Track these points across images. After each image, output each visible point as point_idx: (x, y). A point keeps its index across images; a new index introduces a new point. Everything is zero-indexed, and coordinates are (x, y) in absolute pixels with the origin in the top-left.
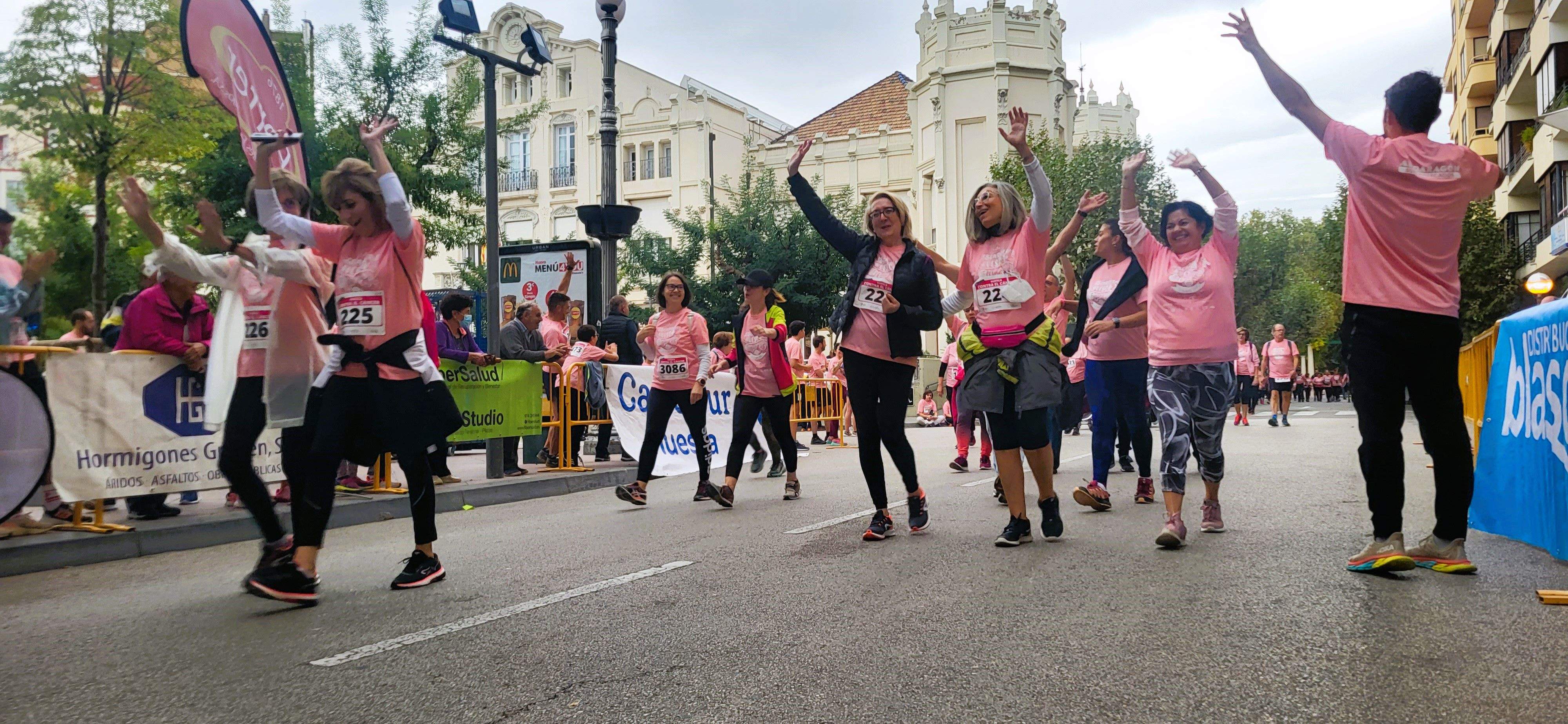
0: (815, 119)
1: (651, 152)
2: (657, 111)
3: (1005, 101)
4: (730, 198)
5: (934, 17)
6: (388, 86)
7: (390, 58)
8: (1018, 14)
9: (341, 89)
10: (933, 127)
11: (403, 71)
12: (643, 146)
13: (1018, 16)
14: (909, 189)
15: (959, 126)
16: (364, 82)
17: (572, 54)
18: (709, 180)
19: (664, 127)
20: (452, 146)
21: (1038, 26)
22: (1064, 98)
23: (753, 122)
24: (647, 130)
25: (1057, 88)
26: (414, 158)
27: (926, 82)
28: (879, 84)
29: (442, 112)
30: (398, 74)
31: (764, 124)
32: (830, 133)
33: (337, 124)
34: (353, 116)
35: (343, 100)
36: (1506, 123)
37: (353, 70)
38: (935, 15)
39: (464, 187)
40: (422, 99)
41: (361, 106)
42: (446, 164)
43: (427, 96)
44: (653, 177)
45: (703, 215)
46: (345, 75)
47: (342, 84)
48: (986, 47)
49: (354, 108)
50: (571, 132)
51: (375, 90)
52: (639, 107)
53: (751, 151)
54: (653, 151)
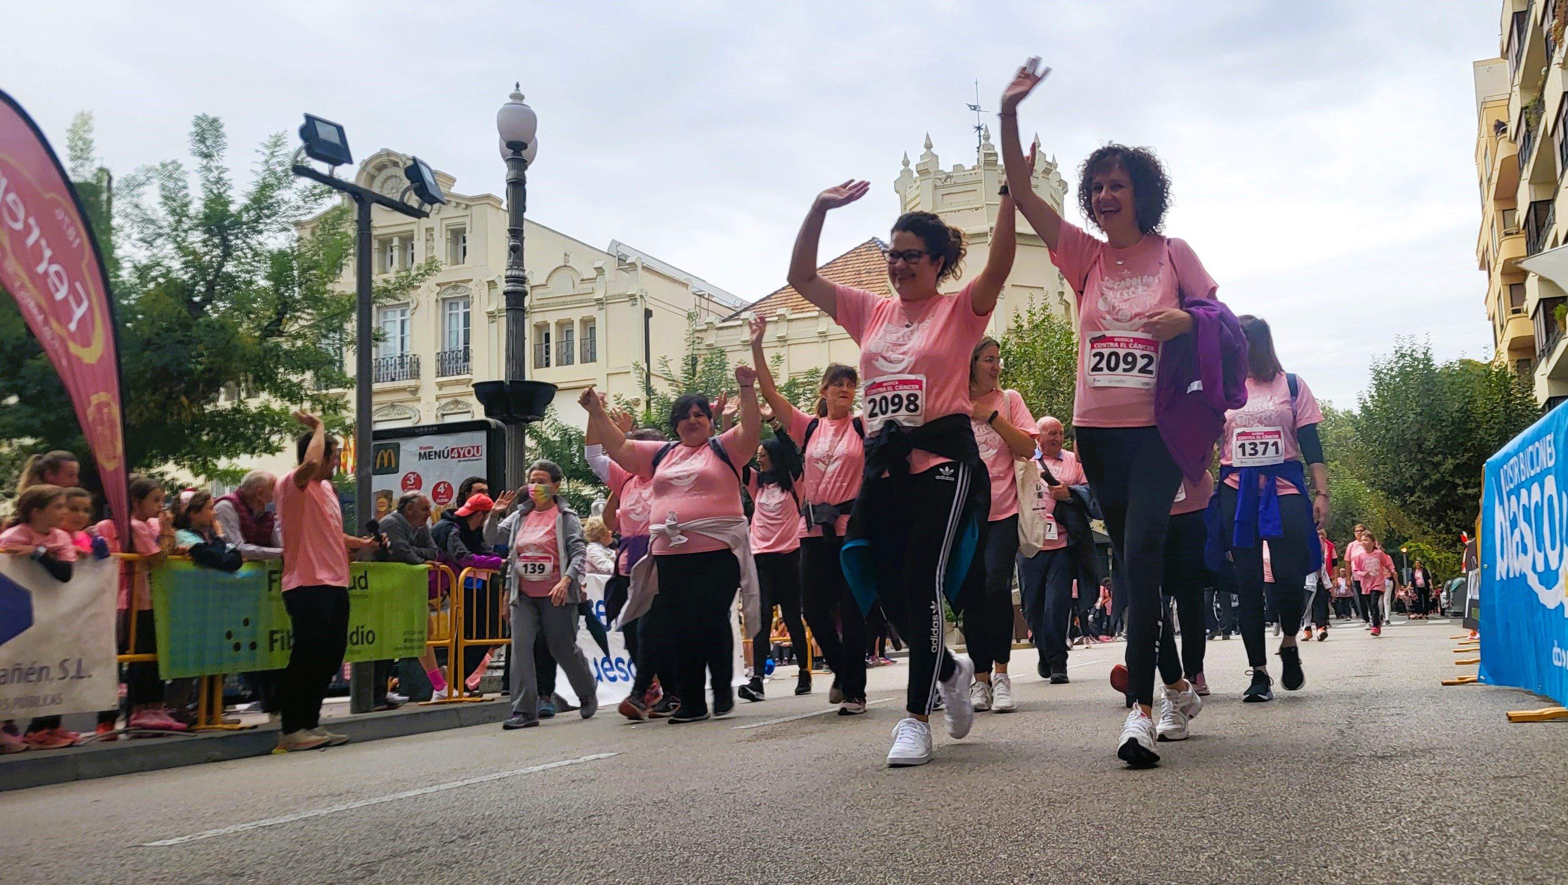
1: (569, 332)
2: (577, 282)
4: (670, 385)
6: (224, 238)
7: (227, 204)
9: (159, 242)
12: (560, 324)
16: (191, 233)
17: (465, 213)
18: (645, 366)
19: (587, 301)
23: (700, 296)
24: (564, 305)
26: (258, 329)
28: (853, 251)
31: (713, 299)
32: (795, 309)
33: (152, 285)
34: (173, 275)
35: (160, 255)
36: (1540, 300)
37: (177, 218)
38: (918, 172)
39: (324, 365)
40: (268, 254)
41: (185, 263)
42: (298, 336)
43: (276, 252)
44: (573, 363)
45: (637, 405)
46: (165, 224)
47: (160, 235)
48: (977, 209)
49: (176, 264)
50: (465, 308)
51: (204, 242)
52: (555, 277)
53: (697, 331)
54: (572, 330)
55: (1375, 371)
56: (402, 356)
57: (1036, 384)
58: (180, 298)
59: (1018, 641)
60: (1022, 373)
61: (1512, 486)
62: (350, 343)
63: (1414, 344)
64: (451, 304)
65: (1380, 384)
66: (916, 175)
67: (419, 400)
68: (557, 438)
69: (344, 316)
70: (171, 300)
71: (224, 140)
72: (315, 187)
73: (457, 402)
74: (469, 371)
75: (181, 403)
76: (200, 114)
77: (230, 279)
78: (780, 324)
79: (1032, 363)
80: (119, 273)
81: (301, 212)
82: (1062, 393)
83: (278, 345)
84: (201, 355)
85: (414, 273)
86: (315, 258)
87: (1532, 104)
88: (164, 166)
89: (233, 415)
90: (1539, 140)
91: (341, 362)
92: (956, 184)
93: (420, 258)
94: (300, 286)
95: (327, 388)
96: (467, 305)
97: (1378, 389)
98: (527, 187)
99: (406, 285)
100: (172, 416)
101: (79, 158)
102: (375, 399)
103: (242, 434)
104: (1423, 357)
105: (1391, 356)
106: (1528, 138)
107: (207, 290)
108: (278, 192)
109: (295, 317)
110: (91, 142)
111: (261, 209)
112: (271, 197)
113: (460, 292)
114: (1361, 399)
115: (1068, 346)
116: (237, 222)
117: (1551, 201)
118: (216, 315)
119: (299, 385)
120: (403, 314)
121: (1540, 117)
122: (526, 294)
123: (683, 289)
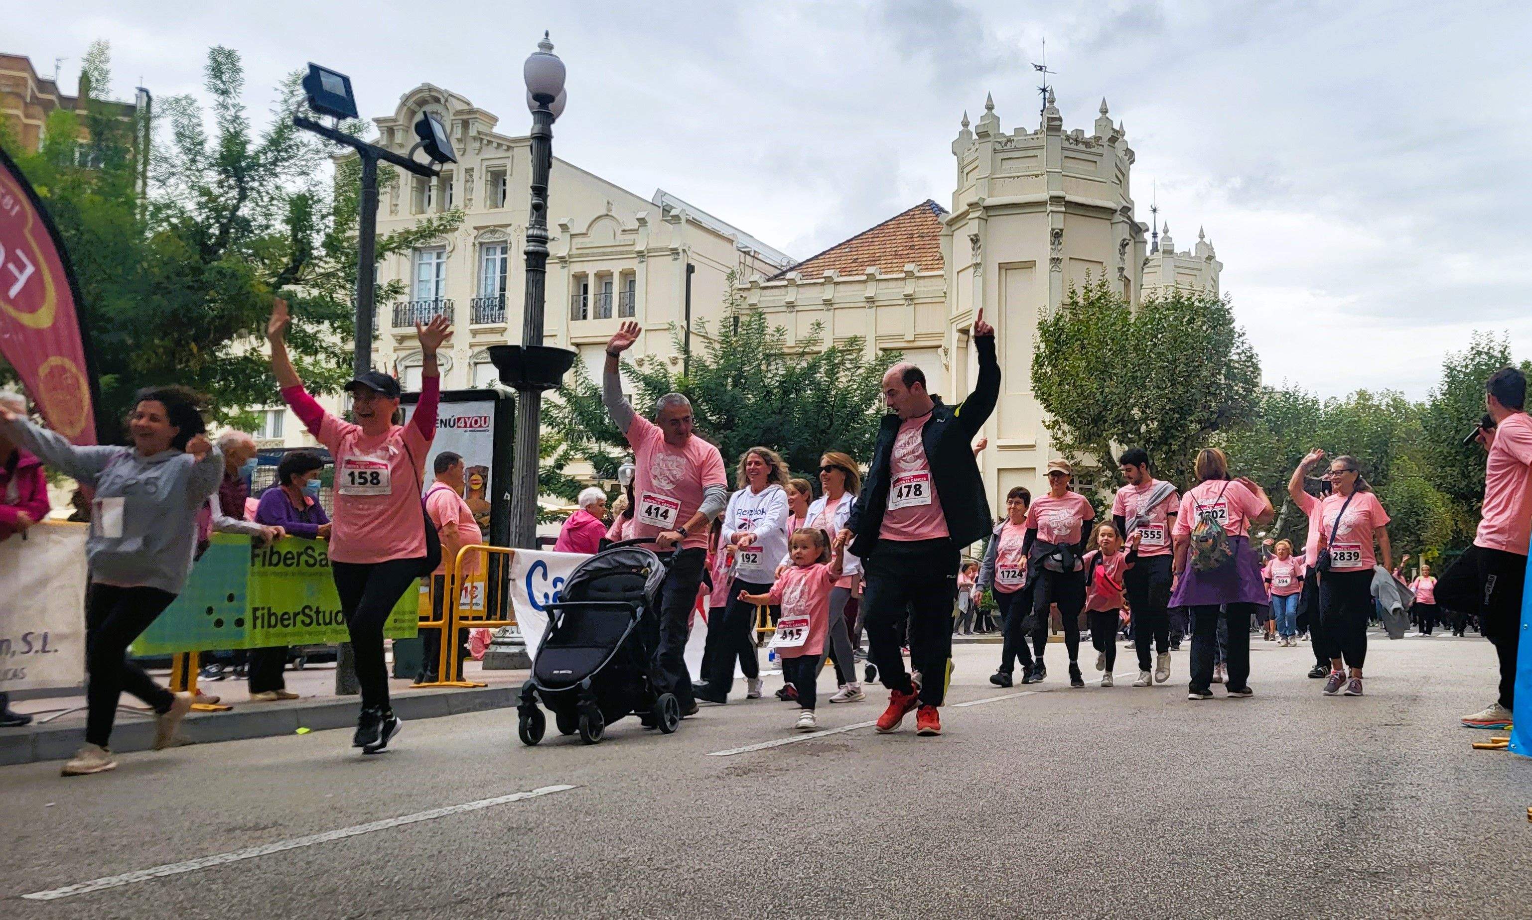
0: (824, 253)
1: (609, 284)
2: (618, 232)
3: (1060, 244)
4: (706, 347)
5: (975, 137)
6: (240, 180)
7: (244, 144)
8: (1077, 139)
9: (172, 181)
10: (972, 270)
11: (262, 161)
12: (599, 276)
13: (1077, 142)
14: (940, 346)
15: (1003, 271)
16: (205, 172)
17: (507, 154)
18: (684, 323)
19: (627, 252)
20: (326, 262)
21: (1101, 155)
22: (1131, 243)
23: (744, 252)
24: (604, 254)
25: (1123, 231)
26: (272, 275)
27: (964, 215)
28: (906, 213)
29: (314, 218)
30: (254, 165)
31: (760, 257)
32: (842, 271)
33: (165, 225)
34: (187, 215)
35: (173, 194)
37: (191, 157)
38: (977, 134)
39: (341, 315)
40: (287, 198)
41: (200, 203)
42: (314, 282)
43: (294, 195)
44: (610, 317)
45: (675, 364)
46: (178, 163)
47: (173, 174)
48: (1037, 176)
49: (190, 206)
50: (502, 253)
51: (220, 184)
52: (596, 226)
53: (741, 289)
54: (611, 283)
55: (1449, 368)
56: (437, 300)
58: (191, 241)
60: (1074, 351)
63: (1492, 341)
64: (488, 249)
65: (1453, 382)
70: (184, 241)
71: (243, 76)
74: (504, 319)
75: (191, 350)
76: (217, 47)
77: (245, 222)
78: (826, 287)
79: (1086, 342)
83: (293, 293)
86: (336, 204)
88: (177, 101)
89: (245, 364)
92: (1016, 149)
94: (319, 231)
95: (343, 341)
96: (505, 251)
97: (1449, 387)
100: (181, 361)
104: (1500, 355)
105: (1466, 350)
107: (221, 233)
109: (312, 264)
111: (279, 151)
112: (290, 139)
113: (498, 237)
114: (1431, 396)
115: (1123, 326)
116: (257, 164)
119: (314, 336)
120: (440, 256)
123: (728, 245)
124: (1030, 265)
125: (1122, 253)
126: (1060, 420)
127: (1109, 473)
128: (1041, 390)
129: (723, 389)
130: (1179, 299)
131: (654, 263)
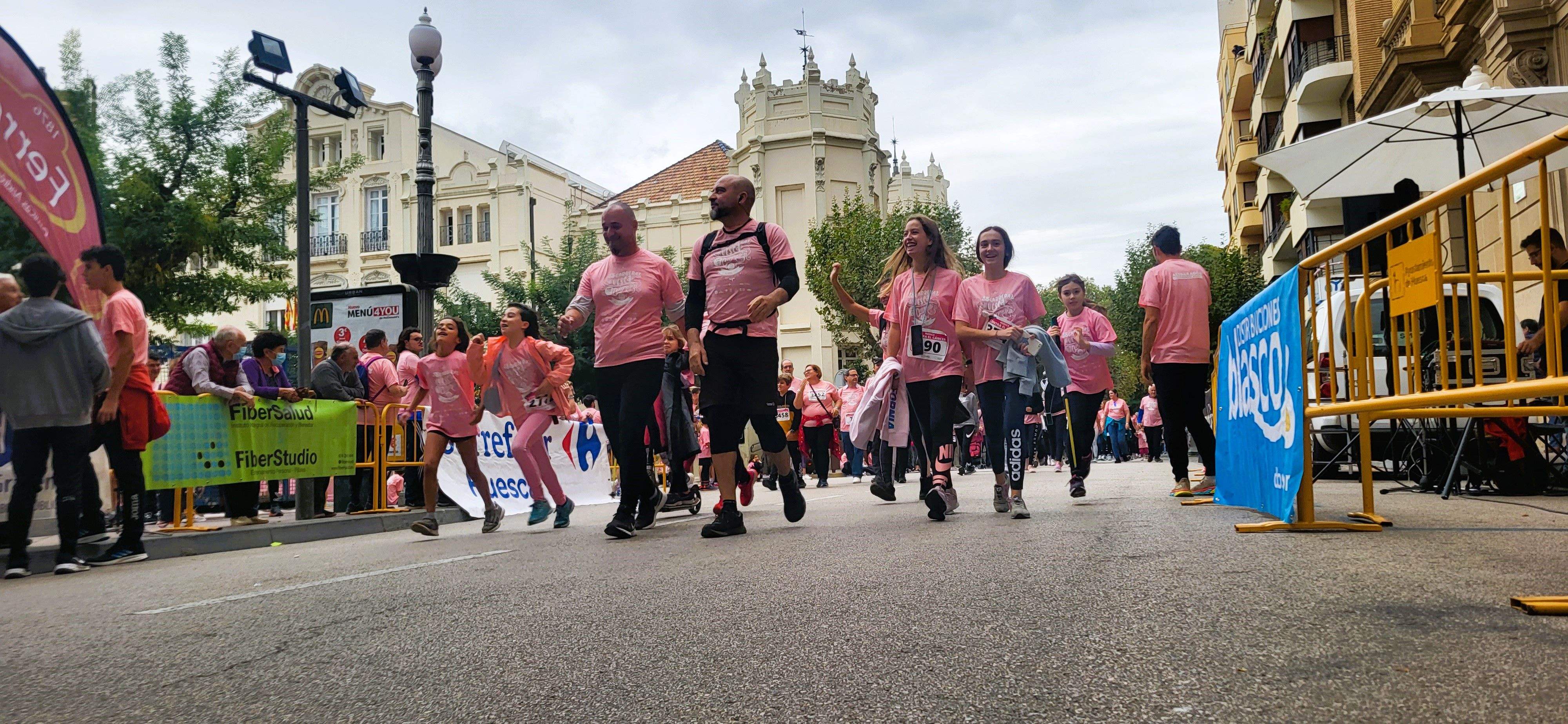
0: (637, 185)
1: (469, 217)
2: (475, 175)
3: (823, 169)
4: (551, 260)
5: (750, 86)
6: (188, 135)
7: (190, 106)
8: (832, 86)
9: (136, 137)
11: (205, 120)
12: (461, 210)
13: (832, 89)
15: (779, 193)
16: (161, 130)
17: (383, 117)
18: (530, 245)
19: (482, 191)
20: (258, 200)
21: (852, 99)
22: (878, 167)
23: (575, 187)
24: (464, 195)
25: (872, 158)
26: (216, 209)
27: (746, 151)
28: (700, 152)
31: (585, 190)
32: (652, 198)
33: (130, 174)
34: (148, 165)
35: (137, 149)
36: (1269, 195)
37: (150, 118)
38: (754, 86)
39: (270, 239)
40: (224, 149)
41: (158, 155)
42: (250, 216)
43: (230, 146)
44: (471, 242)
45: (524, 277)
46: (140, 123)
47: (137, 132)
48: (802, 117)
49: (150, 156)
50: (383, 196)
51: (172, 138)
52: (456, 171)
53: (573, 216)
54: (471, 215)
56: (333, 234)
57: (851, 261)
58: (153, 184)
59: (834, 471)
60: (838, 252)
61: (1243, 342)
62: (291, 222)
64: (372, 193)
65: (1134, 264)
66: (752, 88)
67: (347, 271)
68: (459, 303)
69: (286, 200)
70: (147, 186)
71: (188, 54)
72: (261, 94)
73: (378, 273)
74: (387, 248)
75: (156, 270)
76: (168, 32)
77: (193, 169)
79: (847, 245)
80: (104, 163)
81: (251, 114)
82: (871, 269)
83: (233, 223)
84: (171, 231)
85: (342, 166)
86: (262, 152)
87: (1266, 31)
88: (139, 74)
89: (199, 280)
90: (1271, 61)
91: (284, 239)
92: (785, 96)
93: (347, 152)
94: (250, 175)
95: (273, 259)
96: (385, 194)
97: (1132, 269)
98: (434, 94)
99: (336, 176)
100: (149, 279)
101: (70, 68)
102: (313, 270)
103: (205, 296)
106: (1262, 60)
107: (175, 178)
108: (232, 97)
109: (246, 200)
110: (79, 55)
111: (218, 112)
112: (226, 102)
113: (379, 183)
115: (877, 231)
116: (199, 122)
117: (1281, 112)
118: (183, 199)
119: (251, 256)
120: (333, 200)
121: (1273, 42)
122: (433, 183)
123: (561, 182)
124: (800, 187)
125: (872, 175)
126: (829, 306)
127: (869, 347)
128: (813, 283)
129: (565, 292)
130: (919, 209)
131: (504, 198)
